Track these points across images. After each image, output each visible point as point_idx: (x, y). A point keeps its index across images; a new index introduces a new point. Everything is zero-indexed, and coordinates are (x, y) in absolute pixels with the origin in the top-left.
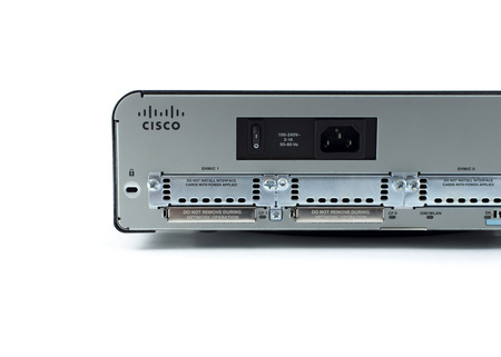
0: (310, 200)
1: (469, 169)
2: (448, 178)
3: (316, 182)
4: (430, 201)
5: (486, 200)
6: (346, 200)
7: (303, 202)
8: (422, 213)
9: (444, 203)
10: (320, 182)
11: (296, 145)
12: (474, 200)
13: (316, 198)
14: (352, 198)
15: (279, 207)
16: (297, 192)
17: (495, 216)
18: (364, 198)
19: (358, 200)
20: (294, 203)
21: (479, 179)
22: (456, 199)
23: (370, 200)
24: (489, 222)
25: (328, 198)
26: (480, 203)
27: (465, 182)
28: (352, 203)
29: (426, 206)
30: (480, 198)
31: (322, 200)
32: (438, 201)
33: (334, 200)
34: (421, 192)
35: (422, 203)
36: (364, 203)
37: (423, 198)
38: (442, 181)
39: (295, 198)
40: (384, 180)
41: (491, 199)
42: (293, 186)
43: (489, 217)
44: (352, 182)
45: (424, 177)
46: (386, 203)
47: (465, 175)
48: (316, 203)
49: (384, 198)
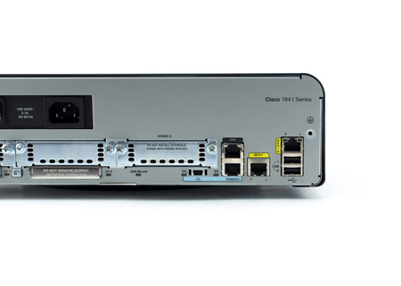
0: (43, 161)
1: (167, 136)
2: (151, 144)
3: (47, 147)
4: (137, 162)
5: (181, 161)
6: (71, 161)
7: (37, 163)
8: (132, 172)
9: (148, 163)
10: (50, 147)
11: (31, 117)
12: (172, 161)
13: (48, 160)
14: (75, 160)
15: (19, 166)
16: (32, 155)
17: (190, 174)
18: (85, 160)
19: (80, 161)
20: (30, 164)
21: (175, 145)
22: (158, 160)
23: (90, 161)
24: (185, 178)
25: (57, 159)
26: (177, 163)
27: (164, 147)
28: (76, 163)
29: (134, 165)
30: (177, 159)
31: (52, 161)
32: (144, 161)
33: (62, 161)
34: (130, 155)
35: (131, 164)
36: (85, 163)
37: (131, 160)
38: (146, 146)
39: (31, 159)
40: (100, 145)
41: (186, 160)
42: (29, 150)
43: (186, 175)
44: (75, 147)
45: (131, 143)
46: (102, 164)
47: (164, 142)
48: (48, 163)
49: (101, 160)
